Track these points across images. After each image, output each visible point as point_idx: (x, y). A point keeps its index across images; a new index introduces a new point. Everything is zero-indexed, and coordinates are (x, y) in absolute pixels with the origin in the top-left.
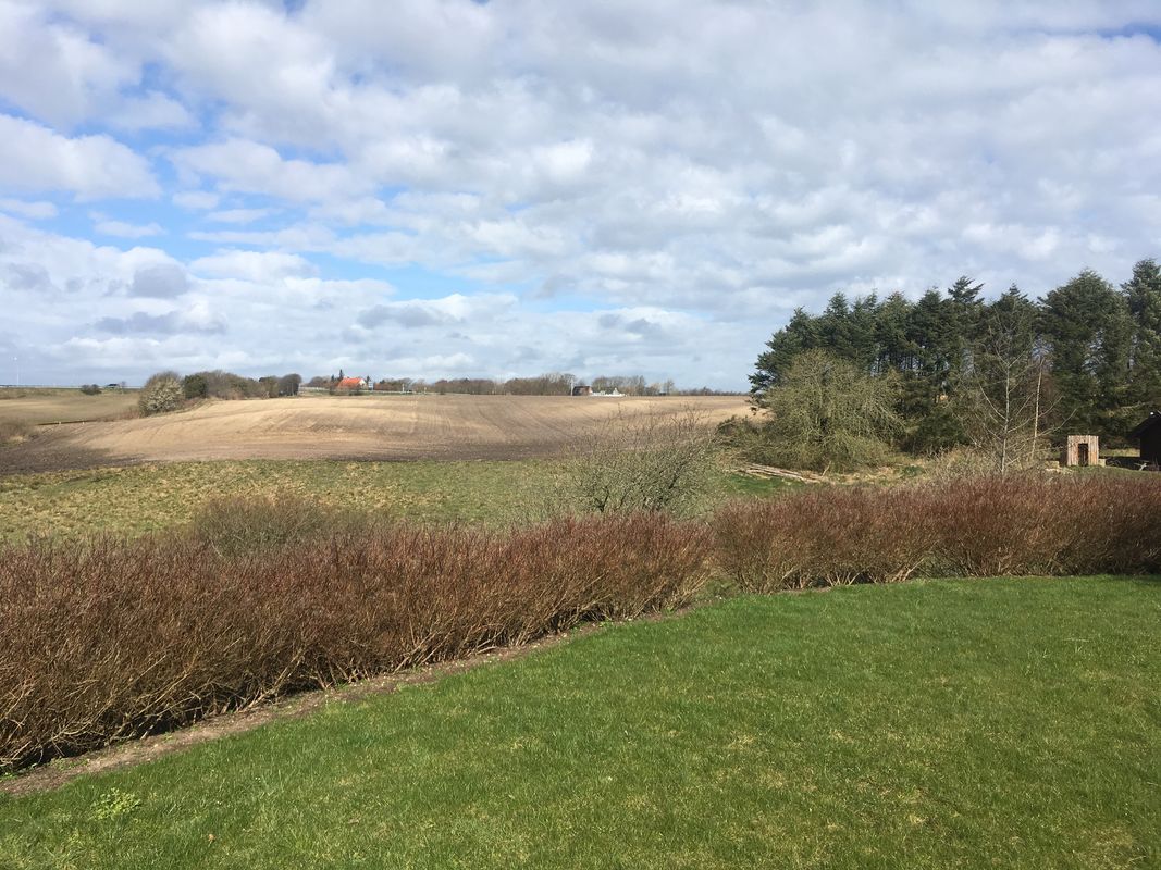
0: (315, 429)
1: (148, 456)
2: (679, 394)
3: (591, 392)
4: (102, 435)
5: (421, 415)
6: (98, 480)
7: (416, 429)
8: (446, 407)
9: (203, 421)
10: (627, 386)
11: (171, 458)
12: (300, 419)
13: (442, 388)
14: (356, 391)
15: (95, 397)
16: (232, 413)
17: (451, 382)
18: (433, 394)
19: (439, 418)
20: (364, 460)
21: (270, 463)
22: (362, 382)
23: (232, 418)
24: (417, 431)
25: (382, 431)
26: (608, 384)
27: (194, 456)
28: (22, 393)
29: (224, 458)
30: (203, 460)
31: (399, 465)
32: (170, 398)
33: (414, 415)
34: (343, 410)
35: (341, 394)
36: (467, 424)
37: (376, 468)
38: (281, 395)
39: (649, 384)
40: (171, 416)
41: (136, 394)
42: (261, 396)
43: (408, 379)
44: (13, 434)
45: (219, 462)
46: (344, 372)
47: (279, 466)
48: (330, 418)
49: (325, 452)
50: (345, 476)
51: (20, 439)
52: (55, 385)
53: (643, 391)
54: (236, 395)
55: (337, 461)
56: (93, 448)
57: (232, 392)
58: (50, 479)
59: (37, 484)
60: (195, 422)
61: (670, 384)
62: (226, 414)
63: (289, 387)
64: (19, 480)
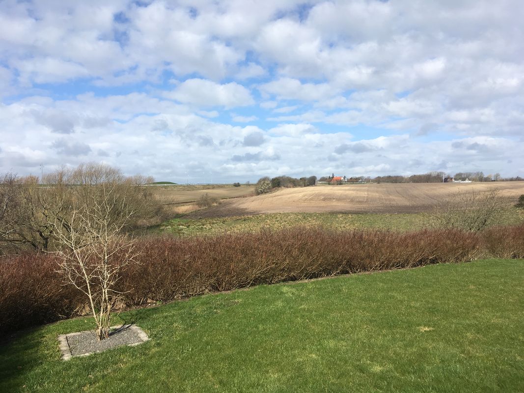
0: (324, 200)
1: (261, 211)
2: (503, 180)
3: (453, 180)
4: (244, 203)
5: (370, 193)
6: (245, 220)
7: (367, 199)
8: (380, 189)
9: (279, 197)
10: (474, 177)
11: (269, 212)
12: (318, 196)
13: (379, 180)
14: (340, 183)
15: (238, 187)
16: (290, 194)
17: (383, 178)
18: (375, 184)
19: (377, 194)
20: (345, 213)
21: (307, 214)
22: (342, 179)
23: (290, 195)
24: (368, 200)
25: (352, 200)
26: (463, 176)
27: (278, 211)
28: (214, 187)
29: (289, 212)
30: (281, 212)
31: (360, 215)
32: (267, 188)
33: (366, 193)
34: (335, 191)
35: (333, 184)
36: (391, 197)
37: (350, 216)
38: (308, 185)
39: (486, 176)
40: (267, 195)
41: (253, 186)
42: (300, 186)
43: (363, 177)
44: (213, 203)
45: (288, 213)
46: (334, 175)
47: (311, 215)
48: (330, 195)
49: (328, 209)
50: (337, 219)
51: (215, 204)
52: (224, 183)
53: (482, 179)
54: (291, 186)
55: (334, 213)
56: (242, 208)
57: (289, 185)
58: (228, 219)
59: (224, 221)
60: (276, 197)
61: (497, 175)
62: (288, 194)
63: (312, 182)
64: (218, 220)
